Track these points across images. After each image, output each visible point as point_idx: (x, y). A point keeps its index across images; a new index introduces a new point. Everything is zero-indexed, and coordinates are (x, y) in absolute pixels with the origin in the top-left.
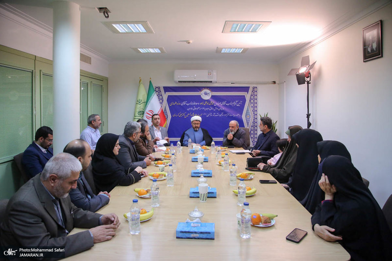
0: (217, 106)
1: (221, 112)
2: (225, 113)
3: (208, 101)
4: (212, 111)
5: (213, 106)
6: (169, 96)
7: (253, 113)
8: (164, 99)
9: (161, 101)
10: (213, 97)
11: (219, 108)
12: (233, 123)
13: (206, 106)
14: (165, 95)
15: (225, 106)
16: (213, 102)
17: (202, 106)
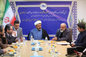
0: (50, 14)
1: (53, 18)
2: (56, 18)
3: (45, 11)
4: (47, 17)
5: (48, 14)
6: (19, 8)
7: (74, 18)
8: (16, 10)
9: (14, 11)
10: (48, 8)
11: (52, 15)
12: (63, 25)
13: (44, 14)
14: (17, 7)
15: (56, 14)
16: (48, 11)
17: (41, 14)
